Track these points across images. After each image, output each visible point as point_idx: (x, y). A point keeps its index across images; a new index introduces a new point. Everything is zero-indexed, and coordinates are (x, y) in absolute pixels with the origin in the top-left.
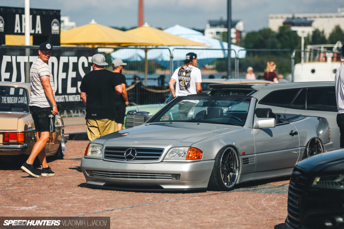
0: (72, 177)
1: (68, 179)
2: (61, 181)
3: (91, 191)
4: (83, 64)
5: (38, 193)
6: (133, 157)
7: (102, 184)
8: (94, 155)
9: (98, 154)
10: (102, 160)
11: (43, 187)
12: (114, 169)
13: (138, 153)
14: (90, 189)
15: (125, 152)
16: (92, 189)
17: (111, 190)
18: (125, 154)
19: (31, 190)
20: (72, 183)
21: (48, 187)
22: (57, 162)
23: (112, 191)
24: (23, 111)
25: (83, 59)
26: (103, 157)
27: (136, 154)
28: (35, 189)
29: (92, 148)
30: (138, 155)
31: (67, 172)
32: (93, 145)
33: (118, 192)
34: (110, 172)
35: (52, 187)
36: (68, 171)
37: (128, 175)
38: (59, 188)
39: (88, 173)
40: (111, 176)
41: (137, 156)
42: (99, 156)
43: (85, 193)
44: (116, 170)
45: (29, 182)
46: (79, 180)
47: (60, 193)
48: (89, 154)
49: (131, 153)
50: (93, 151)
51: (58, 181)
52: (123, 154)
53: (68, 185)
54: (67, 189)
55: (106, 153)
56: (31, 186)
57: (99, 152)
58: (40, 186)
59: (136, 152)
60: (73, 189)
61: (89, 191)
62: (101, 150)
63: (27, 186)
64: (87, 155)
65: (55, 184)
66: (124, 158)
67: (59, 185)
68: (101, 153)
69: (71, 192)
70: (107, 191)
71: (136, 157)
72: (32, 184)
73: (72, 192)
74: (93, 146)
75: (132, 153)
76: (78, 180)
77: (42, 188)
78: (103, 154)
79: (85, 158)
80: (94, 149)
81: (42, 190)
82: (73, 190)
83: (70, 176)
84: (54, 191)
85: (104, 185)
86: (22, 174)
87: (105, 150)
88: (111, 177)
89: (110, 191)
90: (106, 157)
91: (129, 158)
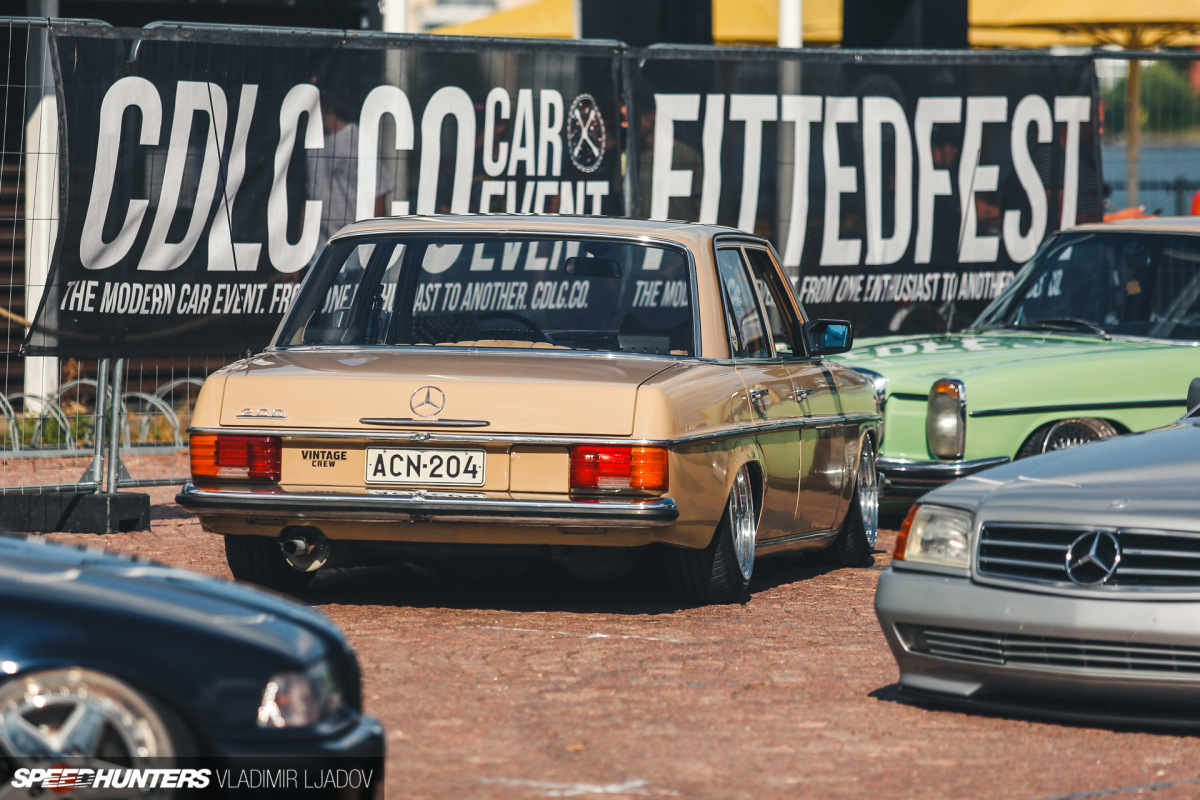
0: (859, 653)
1: (841, 658)
2: (806, 669)
3: (913, 719)
4: (1033, 128)
5: (678, 724)
6: (1104, 573)
7: (968, 689)
8: (935, 559)
9: (953, 554)
10: (968, 581)
11: (709, 694)
12: (1017, 625)
13: (1126, 551)
14: (913, 709)
15: (1070, 547)
16: (924, 712)
17: (1006, 716)
18: (1069, 557)
19: (653, 707)
20: (846, 678)
21: (734, 695)
22: (834, 579)
23: (1011, 722)
24: (669, 350)
25: (1032, 107)
26: (971, 569)
27: (1118, 559)
28: (669, 705)
29: (924, 528)
30: (1127, 561)
31: (852, 629)
32: (932, 512)
33: (1036, 727)
34: (1003, 636)
35: (750, 696)
36: (856, 625)
37: (1079, 652)
38: (777, 702)
39: (906, 640)
40: (1007, 653)
41: (1120, 565)
42: (958, 563)
43: (882, 728)
44: (1027, 626)
45: (659, 672)
46: (884, 668)
47: (771, 727)
48: (913, 551)
49: (1092, 552)
50: (931, 542)
51: (791, 668)
52: (1059, 556)
53: (824, 692)
54: (810, 707)
55: (984, 550)
56: (660, 688)
57: (957, 545)
58: (701, 690)
59: (1116, 546)
60: (837, 708)
61: (907, 719)
62: (965, 536)
63: (645, 688)
64: (901, 559)
65: (767, 683)
66: (1061, 576)
67: (784, 690)
68: (965, 550)
69: (823, 720)
70: (988, 721)
71: (1121, 571)
72: (671, 678)
73: (829, 721)
74: (932, 519)
75: (1098, 554)
76: (879, 666)
77: (706, 700)
78: (971, 553)
79: (897, 570)
80: (935, 531)
81: (704, 709)
82: (837, 714)
83: (853, 648)
84: (752, 716)
85: (974, 696)
86: (644, 632)
87: (984, 535)
88: (1007, 659)
89: (999, 722)
90: (985, 567)
91: (1087, 575)
